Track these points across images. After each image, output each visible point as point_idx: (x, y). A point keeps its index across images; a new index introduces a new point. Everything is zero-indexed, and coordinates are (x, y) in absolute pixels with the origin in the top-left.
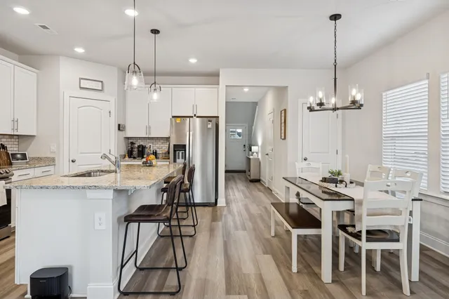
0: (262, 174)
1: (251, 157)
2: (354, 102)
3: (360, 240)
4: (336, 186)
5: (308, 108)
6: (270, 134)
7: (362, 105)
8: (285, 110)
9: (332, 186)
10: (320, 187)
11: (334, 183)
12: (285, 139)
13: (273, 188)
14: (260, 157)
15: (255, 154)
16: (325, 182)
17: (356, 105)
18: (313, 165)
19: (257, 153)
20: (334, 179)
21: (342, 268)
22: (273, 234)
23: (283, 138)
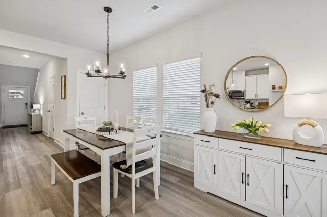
0: (43, 126)
1: (33, 113)
2: (122, 73)
3: (131, 173)
4: (110, 134)
5: (87, 74)
6: (51, 95)
7: (125, 76)
8: (65, 76)
9: (106, 135)
10: (97, 135)
11: (107, 131)
12: (65, 98)
13: (54, 137)
14: (42, 112)
15: (37, 111)
16: (101, 131)
17: (122, 75)
18: (90, 118)
19: (38, 110)
20: (107, 128)
21: (116, 196)
22: (53, 182)
23: (63, 97)
